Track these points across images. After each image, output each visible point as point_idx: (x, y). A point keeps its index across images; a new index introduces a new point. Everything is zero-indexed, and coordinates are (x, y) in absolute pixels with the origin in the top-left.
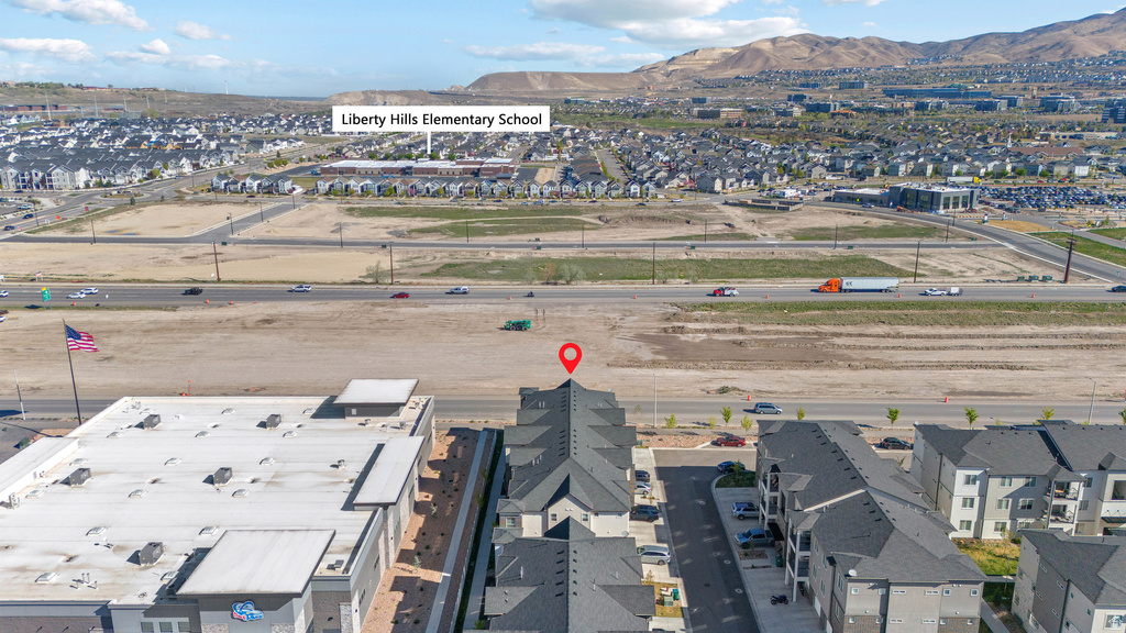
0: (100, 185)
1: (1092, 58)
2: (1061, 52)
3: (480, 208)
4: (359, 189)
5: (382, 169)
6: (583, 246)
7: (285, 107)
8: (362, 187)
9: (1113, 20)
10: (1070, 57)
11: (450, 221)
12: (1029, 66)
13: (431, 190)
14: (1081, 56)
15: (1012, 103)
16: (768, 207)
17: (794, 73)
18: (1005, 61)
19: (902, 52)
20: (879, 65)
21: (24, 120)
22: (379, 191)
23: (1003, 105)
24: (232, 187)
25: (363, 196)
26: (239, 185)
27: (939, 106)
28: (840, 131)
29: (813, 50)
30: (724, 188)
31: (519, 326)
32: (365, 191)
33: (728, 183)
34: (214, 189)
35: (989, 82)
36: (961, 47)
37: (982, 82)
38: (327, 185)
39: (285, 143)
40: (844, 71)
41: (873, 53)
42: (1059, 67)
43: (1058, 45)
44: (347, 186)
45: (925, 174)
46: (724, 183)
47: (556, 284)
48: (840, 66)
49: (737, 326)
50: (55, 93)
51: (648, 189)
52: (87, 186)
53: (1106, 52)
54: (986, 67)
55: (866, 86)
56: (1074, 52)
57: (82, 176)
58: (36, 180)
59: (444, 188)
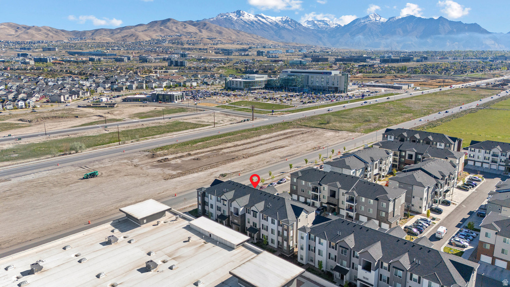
1: (146, 41)
2: (134, 38)
9: (148, 26)
10: (138, 40)
12: (124, 43)
14: (142, 40)
15: (129, 59)
16: (100, 107)
17: (11, 42)
18: (114, 41)
19: (64, 34)
20: (56, 40)
23: (126, 59)
27: (99, 60)
28: (67, 71)
29: (16, 31)
30: (64, 99)
31: (92, 175)
33: (66, 98)
35: (112, 50)
36: (90, 34)
37: (109, 50)
40: (39, 42)
41: (51, 34)
42: (136, 45)
43: (132, 35)
45: (143, 88)
46: (64, 97)
47: (70, 154)
48: (36, 40)
49: (187, 153)
51: (29, 103)
53: (150, 39)
54: (107, 43)
55: (57, 50)
56: (139, 38)
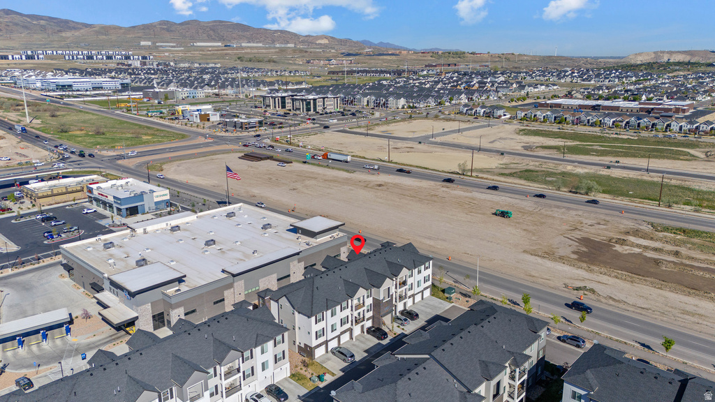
0: (410, 107)
3: (616, 136)
4: (542, 117)
5: (579, 105)
6: (647, 170)
7: (590, 64)
8: (544, 117)
11: (578, 143)
13: (591, 121)
21: (430, 72)
22: (555, 120)
24: (469, 112)
25: (543, 122)
26: (474, 111)
31: (503, 214)
32: (545, 119)
34: (460, 113)
38: (523, 114)
39: (544, 87)
44: (535, 116)
47: (576, 193)
50: (459, 57)
52: (403, 108)
57: (402, 101)
58: (382, 103)
59: (601, 121)
